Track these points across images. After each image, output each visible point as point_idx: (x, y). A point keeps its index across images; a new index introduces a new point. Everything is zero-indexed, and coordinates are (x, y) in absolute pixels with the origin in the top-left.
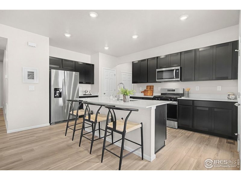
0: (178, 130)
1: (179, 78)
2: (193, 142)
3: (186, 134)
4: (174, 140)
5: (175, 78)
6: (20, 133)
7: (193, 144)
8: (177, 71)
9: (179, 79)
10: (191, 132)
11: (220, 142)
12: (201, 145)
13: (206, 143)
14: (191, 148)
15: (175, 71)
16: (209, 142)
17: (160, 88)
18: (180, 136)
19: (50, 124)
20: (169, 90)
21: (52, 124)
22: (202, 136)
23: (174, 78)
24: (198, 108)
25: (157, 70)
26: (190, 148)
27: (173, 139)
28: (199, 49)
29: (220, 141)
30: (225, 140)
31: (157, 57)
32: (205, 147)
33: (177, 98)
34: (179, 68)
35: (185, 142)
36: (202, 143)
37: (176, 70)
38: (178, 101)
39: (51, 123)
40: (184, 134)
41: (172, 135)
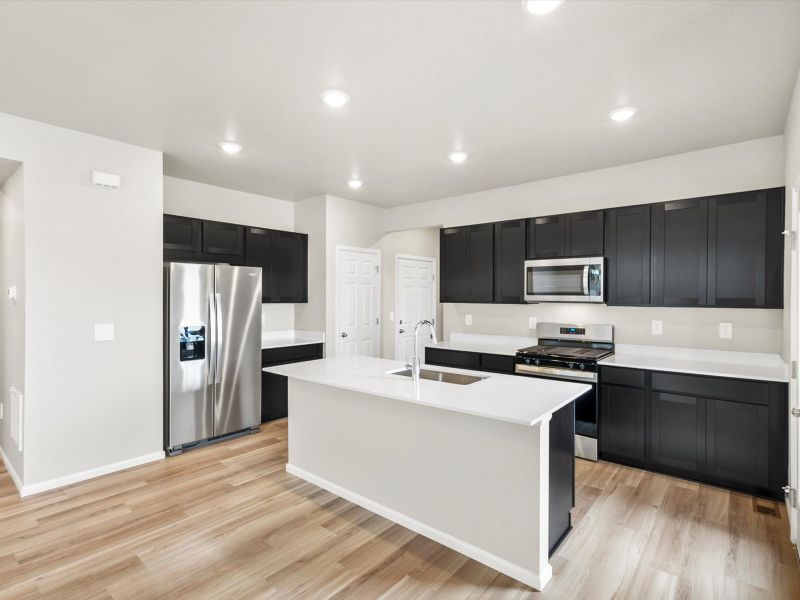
0: (599, 466)
1: (600, 294)
2: (656, 510)
3: (629, 482)
4: (595, 504)
5: (586, 292)
6: (65, 491)
7: (654, 518)
8: (596, 272)
9: (601, 298)
10: (643, 474)
11: (734, 510)
12: (679, 520)
13: (692, 514)
14: (651, 535)
15: (586, 270)
16: (702, 507)
17: (533, 322)
18: (611, 489)
19: (167, 455)
20: (565, 330)
21: (174, 453)
22: (678, 488)
23: (582, 294)
24: (664, 397)
25: (528, 264)
26: (649, 534)
27: (592, 503)
28: (662, 205)
29: (735, 505)
30: (748, 501)
31: (528, 221)
32: (693, 527)
33: (595, 362)
34: (599, 261)
35: (630, 512)
36: (681, 515)
37: (592, 267)
38: (600, 370)
39: (171, 448)
40: (623, 480)
41: (586, 487)
